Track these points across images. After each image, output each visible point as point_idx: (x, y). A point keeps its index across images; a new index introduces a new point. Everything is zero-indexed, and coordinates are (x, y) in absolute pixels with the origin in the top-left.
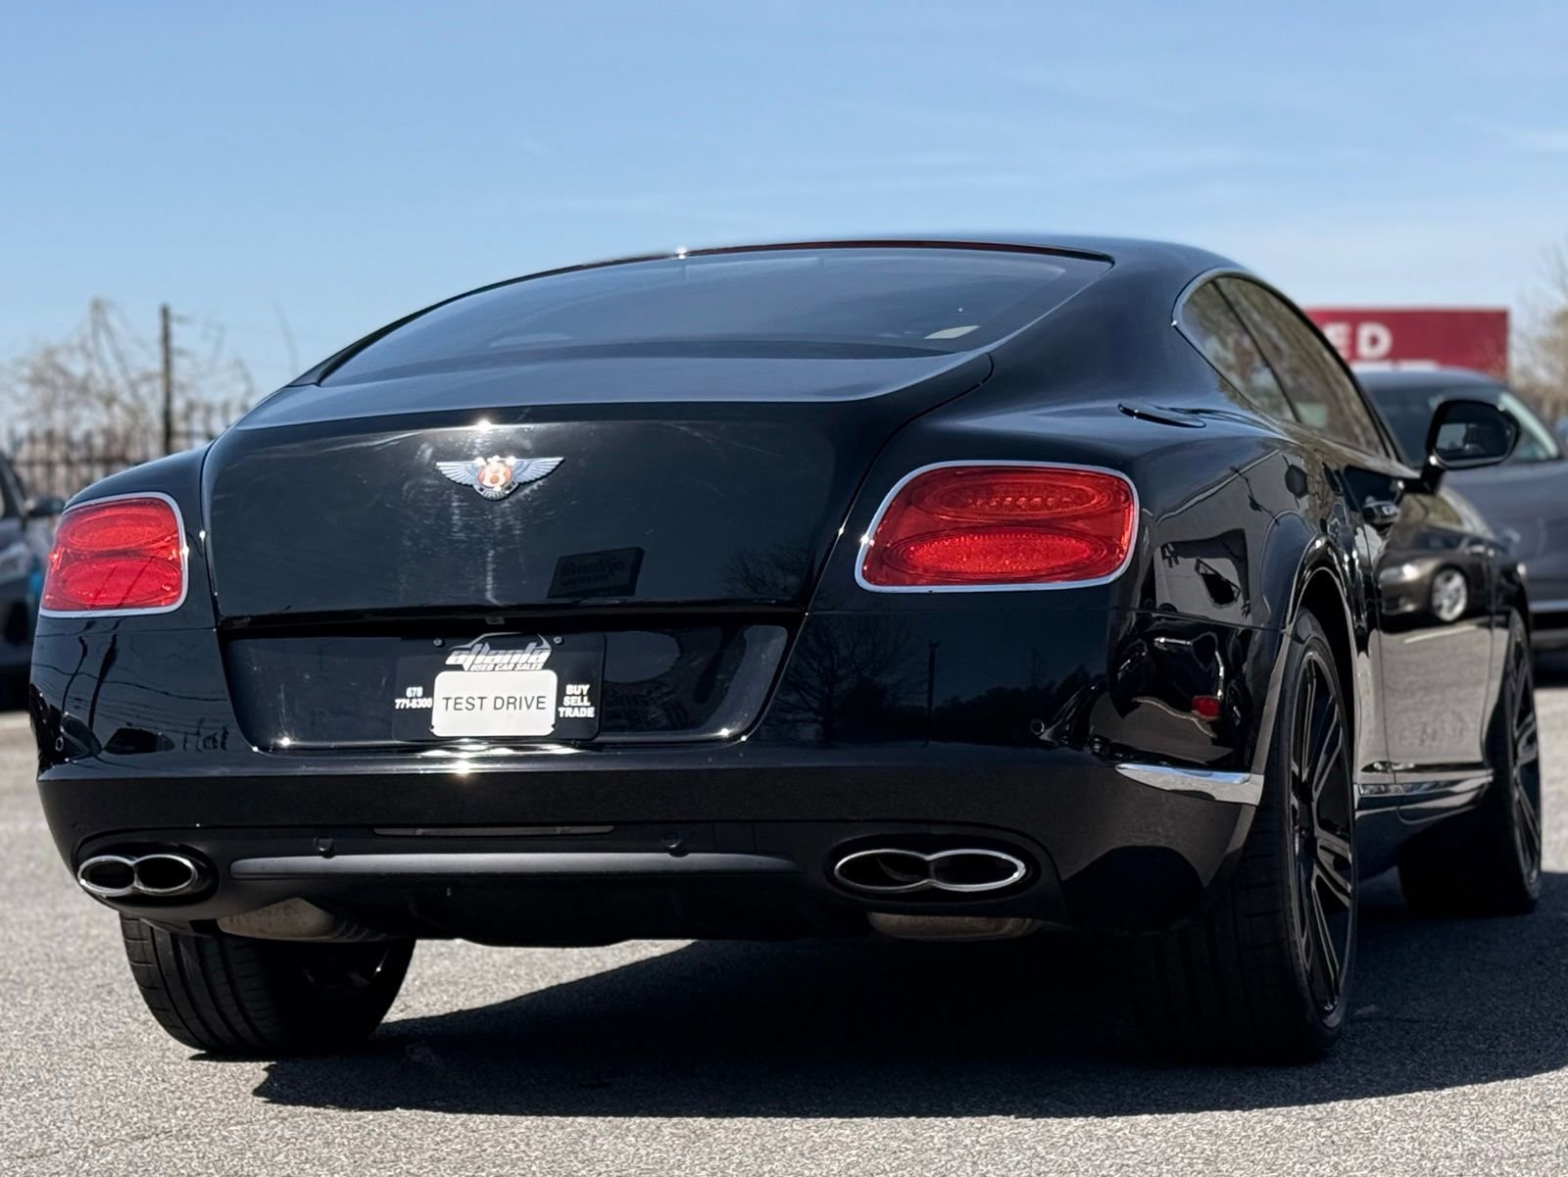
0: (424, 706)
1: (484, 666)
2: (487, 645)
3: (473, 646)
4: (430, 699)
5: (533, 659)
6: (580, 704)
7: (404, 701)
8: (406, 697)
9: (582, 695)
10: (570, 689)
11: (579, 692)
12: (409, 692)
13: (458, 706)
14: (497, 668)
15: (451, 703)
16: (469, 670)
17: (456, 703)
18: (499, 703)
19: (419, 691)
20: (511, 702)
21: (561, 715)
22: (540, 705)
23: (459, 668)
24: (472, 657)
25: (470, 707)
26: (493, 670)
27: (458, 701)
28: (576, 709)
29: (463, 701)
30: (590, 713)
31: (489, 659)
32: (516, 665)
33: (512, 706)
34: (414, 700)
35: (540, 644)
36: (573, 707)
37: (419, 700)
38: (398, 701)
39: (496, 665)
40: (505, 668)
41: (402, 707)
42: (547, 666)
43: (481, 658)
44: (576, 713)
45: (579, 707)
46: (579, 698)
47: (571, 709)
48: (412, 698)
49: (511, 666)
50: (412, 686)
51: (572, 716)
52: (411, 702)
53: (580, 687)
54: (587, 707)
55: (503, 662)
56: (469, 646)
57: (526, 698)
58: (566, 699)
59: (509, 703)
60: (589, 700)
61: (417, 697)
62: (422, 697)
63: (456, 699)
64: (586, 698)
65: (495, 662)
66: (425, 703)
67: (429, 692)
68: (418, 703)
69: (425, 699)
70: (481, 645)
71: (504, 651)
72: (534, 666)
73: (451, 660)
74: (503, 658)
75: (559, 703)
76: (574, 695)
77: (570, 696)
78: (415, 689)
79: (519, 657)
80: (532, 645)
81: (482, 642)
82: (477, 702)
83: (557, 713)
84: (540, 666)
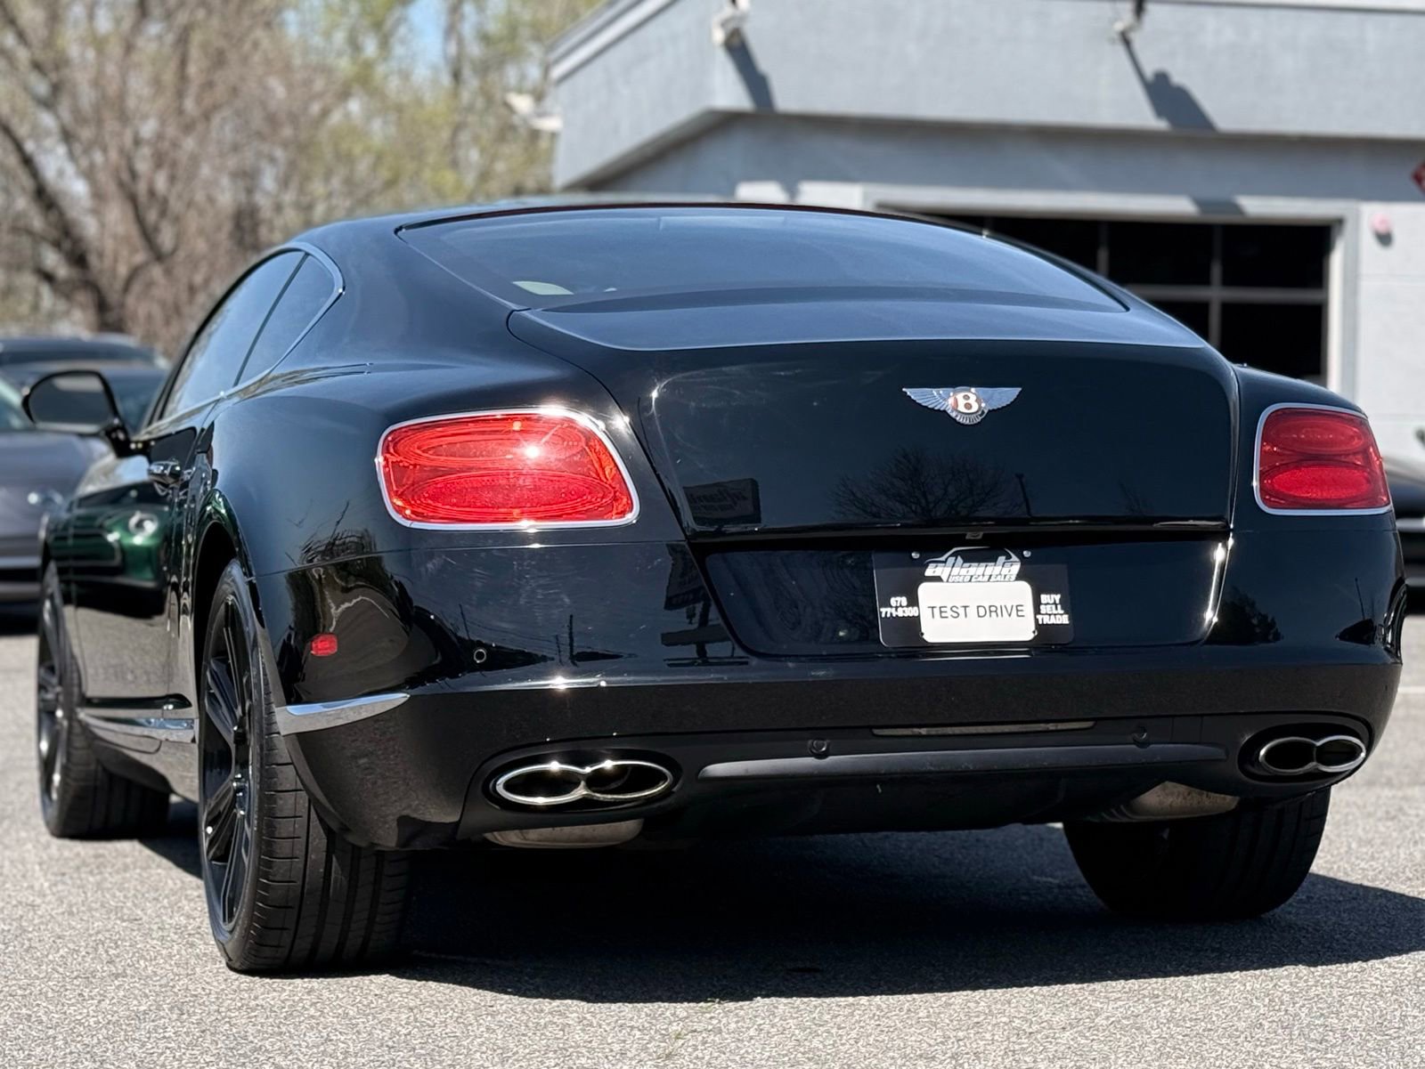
0: (911, 615)
1: (962, 578)
2: (959, 558)
3: (947, 559)
4: (916, 608)
5: (1005, 571)
6: (1055, 612)
7: (889, 610)
8: (891, 607)
9: (1055, 603)
10: (1044, 598)
11: (1053, 601)
12: (893, 601)
13: (943, 615)
14: (973, 580)
15: (937, 611)
16: (948, 581)
17: (941, 612)
18: (982, 612)
19: (904, 600)
20: (992, 610)
21: (1040, 622)
22: (1020, 613)
23: (938, 579)
24: (948, 570)
25: (956, 615)
26: (970, 581)
27: (942, 609)
28: (1052, 616)
29: (948, 609)
30: (1065, 620)
31: (964, 571)
32: (991, 576)
33: (994, 614)
34: (900, 609)
35: (1009, 557)
36: (1050, 615)
37: (905, 609)
38: (883, 610)
39: (972, 576)
40: (980, 579)
41: (888, 615)
42: (1019, 577)
43: (956, 570)
44: (1053, 621)
45: (1055, 615)
46: (1054, 606)
47: (1048, 616)
48: (897, 607)
49: (986, 578)
50: (895, 596)
51: (1049, 623)
52: (896, 610)
53: (1053, 596)
54: (1062, 615)
55: (978, 574)
56: (943, 559)
57: (1005, 607)
58: (1042, 607)
59: (991, 612)
60: (1062, 608)
61: (901, 606)
62: (907, 606)
63: (940, 608)
64: (1059, 607)
65: (970, 574)
66: (912, 612)
67: (913, 601)
68: (904, 612)
69: (910, 608)
70: (954, 558)
71: (976, 564)
72: (1007, 577)
73: (929, 572)
74: (976, 569)
75: (1037, 611)
76: (1048, 604)
77: (1046, 604)
78: (898, 599)
79: (991, 569)
80: (1002, 559)
81: (955, 555)
82: (961, 611)
83: (1037, 620)
84: (1014, 577)
